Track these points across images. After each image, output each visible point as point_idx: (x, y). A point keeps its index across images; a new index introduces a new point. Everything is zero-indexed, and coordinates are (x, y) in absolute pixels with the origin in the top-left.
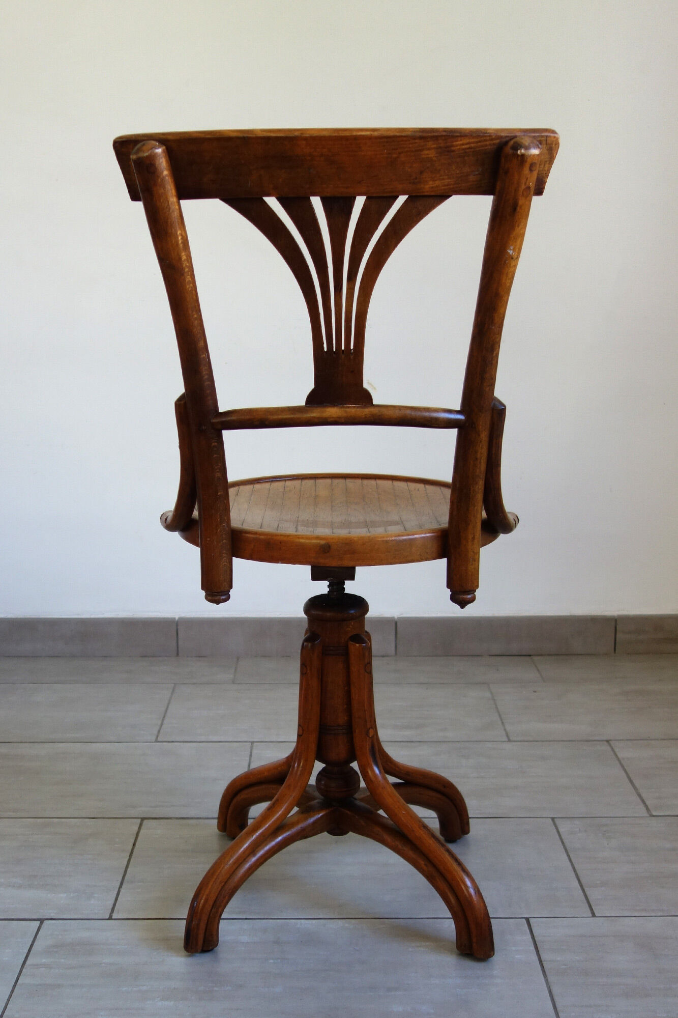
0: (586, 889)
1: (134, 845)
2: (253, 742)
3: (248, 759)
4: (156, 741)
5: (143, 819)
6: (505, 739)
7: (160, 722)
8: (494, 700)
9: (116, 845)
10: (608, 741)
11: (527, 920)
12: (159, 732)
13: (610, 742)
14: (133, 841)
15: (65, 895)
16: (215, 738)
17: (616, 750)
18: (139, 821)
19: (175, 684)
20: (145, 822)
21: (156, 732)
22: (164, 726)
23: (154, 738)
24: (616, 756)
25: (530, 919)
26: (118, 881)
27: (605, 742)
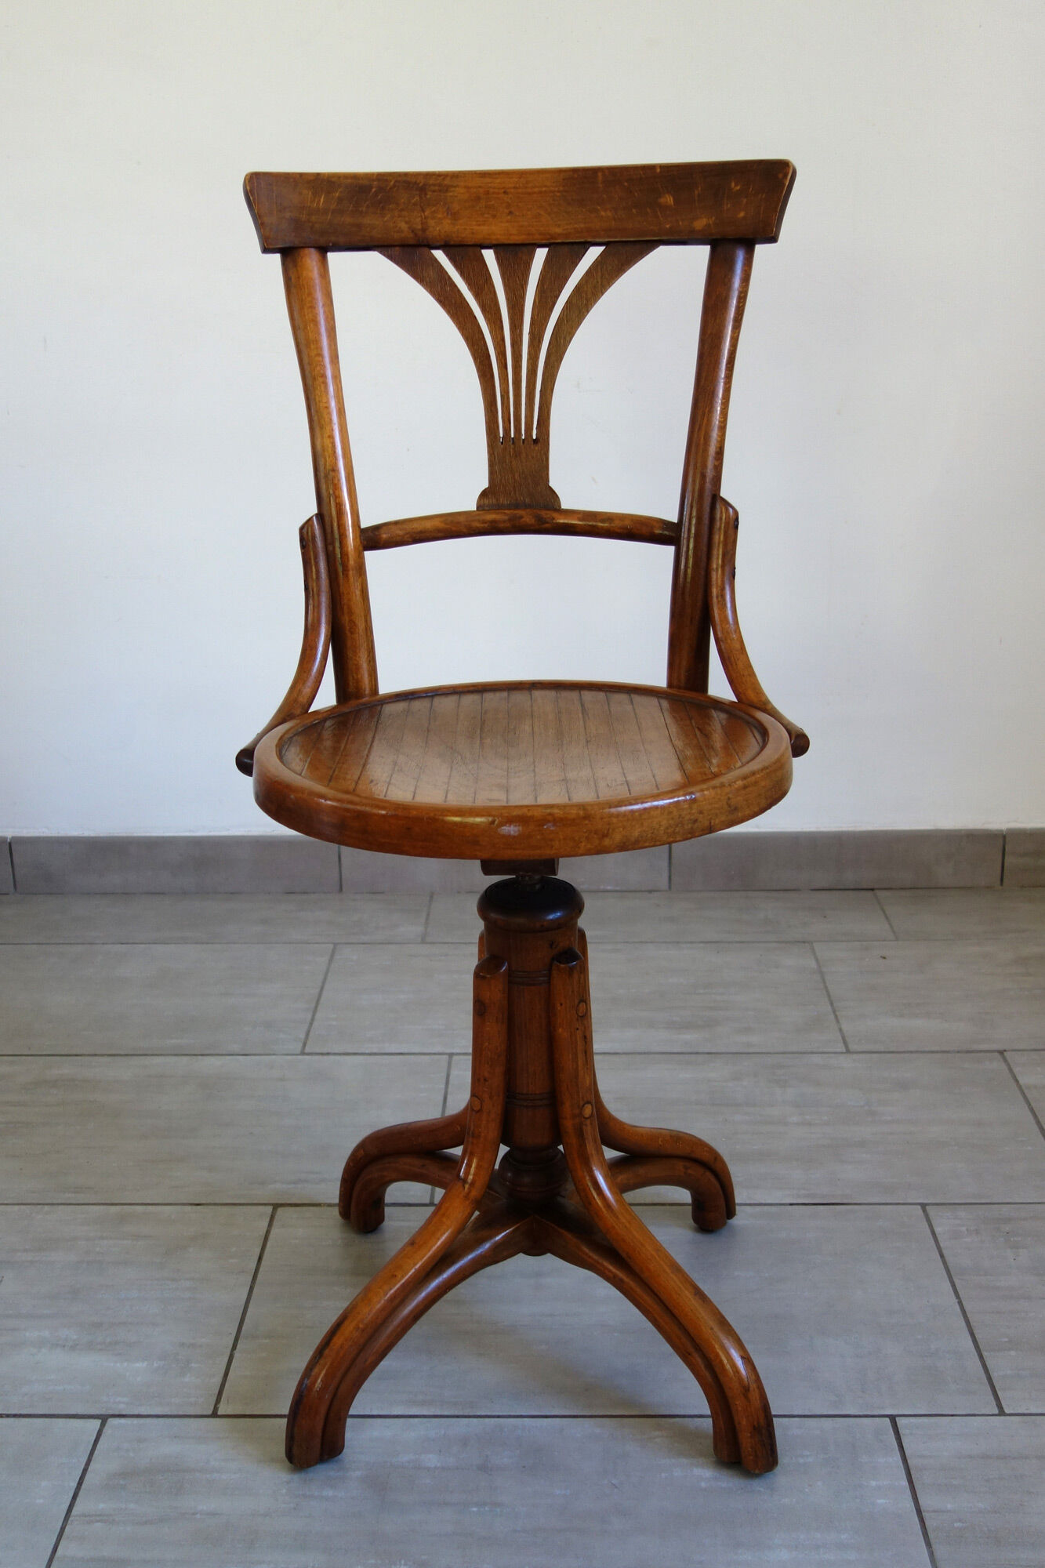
0: (985, 1354)
1: (260, 1259)
2: (451, 1055)
3: (443, 1086)
4: (303, 1053)
5: (276, 1206)
6: (841, 1048)
7: (309, 1016)
8: (822, 974)
9: (231, 1261)
10: (1001, 1052)
11: (893, 1418)
12: (308, 1032)
13: (1005, 1053)
14: (258, 1251)
15: (145, 1364)
16: (393, 1049)
17: (1016, 1070)
18: (270, 1209)
19: (335, 944)
20: (280, 1211)
21: (302, 1036)
22: (316, 1024)
23: (298, 1047)
24: (1017, 1081)
25: (897, 1419)
26: (231, 1334)
27: (997, 1054)
